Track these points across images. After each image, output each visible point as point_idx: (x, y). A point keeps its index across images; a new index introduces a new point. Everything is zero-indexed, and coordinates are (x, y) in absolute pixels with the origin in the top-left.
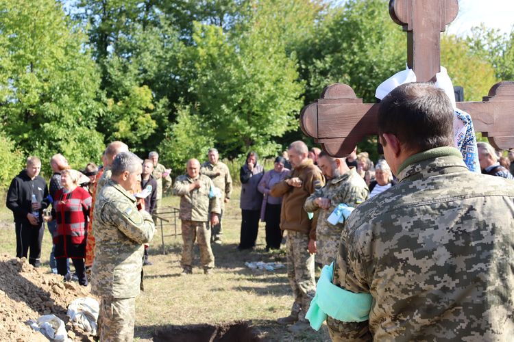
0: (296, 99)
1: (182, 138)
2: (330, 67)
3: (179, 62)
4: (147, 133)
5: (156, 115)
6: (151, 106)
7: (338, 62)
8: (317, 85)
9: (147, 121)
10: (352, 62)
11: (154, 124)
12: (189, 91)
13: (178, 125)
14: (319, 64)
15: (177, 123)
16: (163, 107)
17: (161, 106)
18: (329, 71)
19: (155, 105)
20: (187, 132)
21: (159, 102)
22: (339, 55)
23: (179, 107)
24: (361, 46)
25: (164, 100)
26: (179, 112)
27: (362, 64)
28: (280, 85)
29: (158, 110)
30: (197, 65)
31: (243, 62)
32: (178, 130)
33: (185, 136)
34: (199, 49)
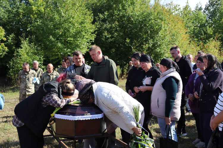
0: (92, 33)
1: (25, 56)
2: (107, 17)
3: (21, 15)
4: (2, 54)
5: (8, 44)
6: (5, 39)
7: (111, 15)
8: (100, 27)
9: (2, 47)
10: (119, 15)
11: (6, 49)
12: (28, 30)
13: (22, 49)
14: (101, 16)
15: (21, 48)
16: (11, 40)
17: (10, 39)
18: (107, 20)
19: (7, 38)
20: (27, 53)
21: (9, 36)
22: (112, 11)
23: (22, 39)
24: (123, 6)
25: (12, 35)
26: (22, 42)
27: (124, 16)
28: (83, 25)
29: (9, 41)
30: (32, 16)
31: (62, 11)
32: (22, 52)
33: (26, 56)
34: (33, 6)
